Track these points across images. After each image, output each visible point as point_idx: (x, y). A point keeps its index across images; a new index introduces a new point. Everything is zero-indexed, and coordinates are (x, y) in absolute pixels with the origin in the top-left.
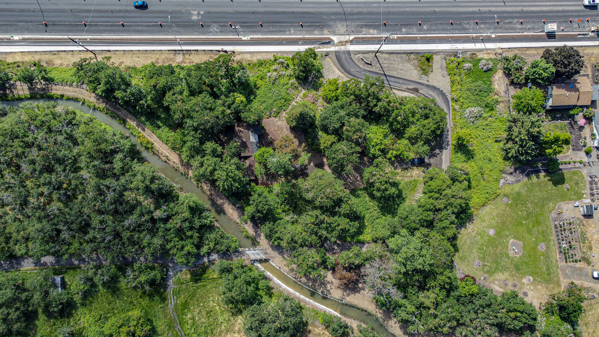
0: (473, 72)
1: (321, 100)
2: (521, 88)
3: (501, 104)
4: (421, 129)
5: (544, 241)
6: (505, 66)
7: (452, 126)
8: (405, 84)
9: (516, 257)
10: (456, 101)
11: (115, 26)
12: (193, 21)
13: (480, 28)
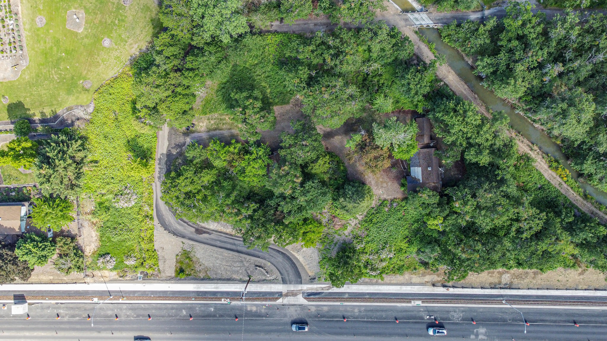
0: (124, 253)
1: (324, 220)
2: (62, 231)
3: (88, 210)
4: (196, 179)
5: (38, 30)
6: (81, 260)
7: (154, 184)
8: (212, 239)
9: (76, 8)
10: (148, 216)
11: (585, 322)
12: (484, 325)
13: (112, 310)
